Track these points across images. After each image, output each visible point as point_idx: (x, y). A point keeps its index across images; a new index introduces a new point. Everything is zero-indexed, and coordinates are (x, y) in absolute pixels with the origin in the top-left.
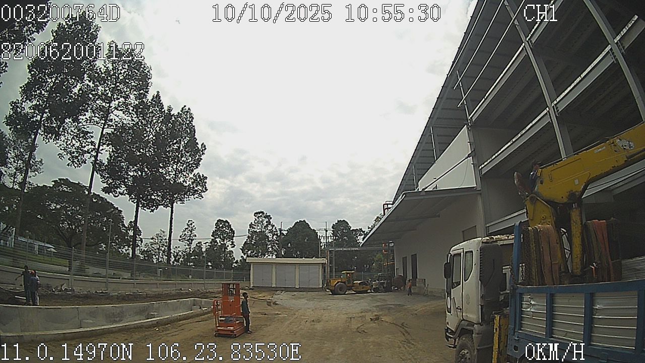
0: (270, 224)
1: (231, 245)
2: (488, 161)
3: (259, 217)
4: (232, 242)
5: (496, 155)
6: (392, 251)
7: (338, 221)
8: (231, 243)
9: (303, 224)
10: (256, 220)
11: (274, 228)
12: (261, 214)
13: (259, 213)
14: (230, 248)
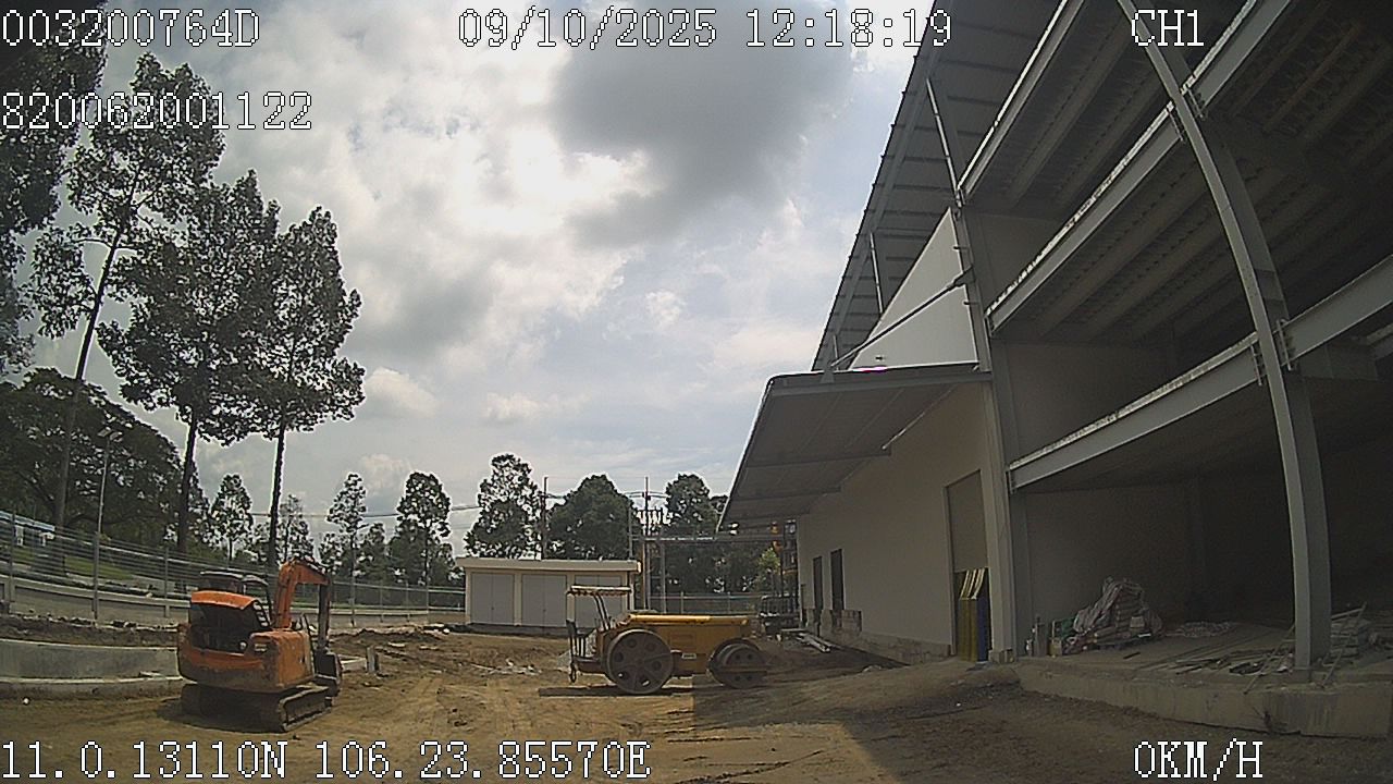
0: (527, 485)
1: (440, 530)
2: (1010, 290)
3: (501, 467)
4: (444, 524)
5: (1030, 268)
6: (794, 543)
8: (439, 526)
9: (599, 484)
10: (495, 473)
11: (536, 492)
12: (508, 461)
13: (503, 458)
14: (438, 538)
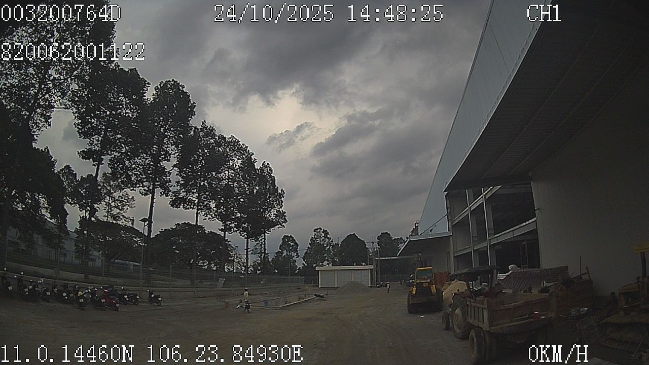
0: (328, 238)
3: (317, 232)
4: (297, 254)
7: (382, 233)
9: (353, 237)
10: (315, 234)
11: (331, 240)
13: (318, 229)
14: (294, 258)
